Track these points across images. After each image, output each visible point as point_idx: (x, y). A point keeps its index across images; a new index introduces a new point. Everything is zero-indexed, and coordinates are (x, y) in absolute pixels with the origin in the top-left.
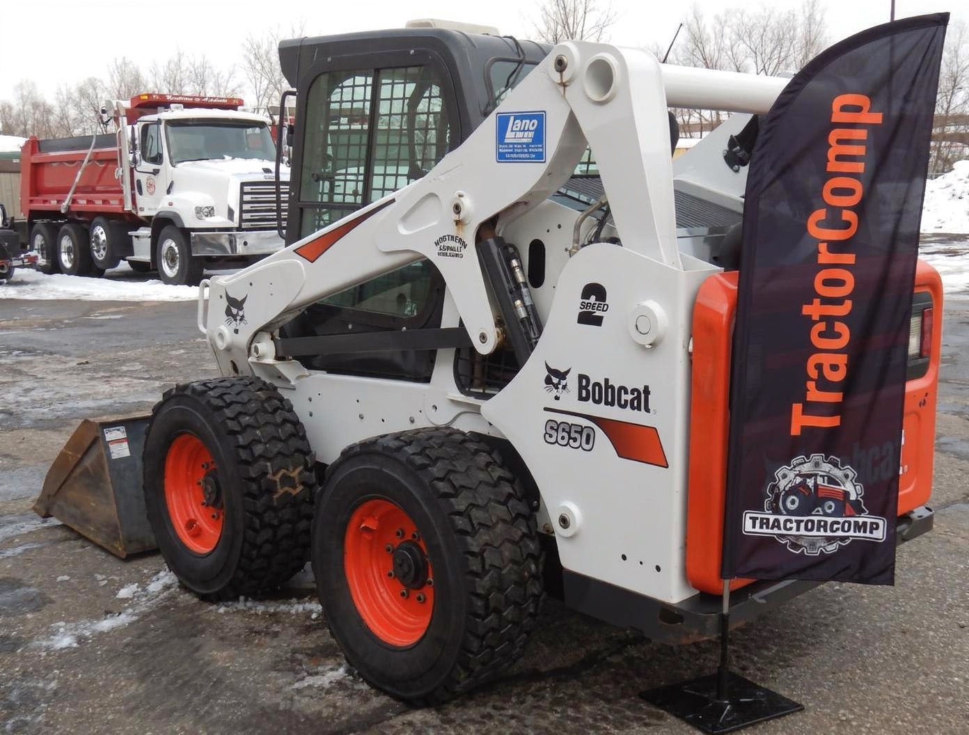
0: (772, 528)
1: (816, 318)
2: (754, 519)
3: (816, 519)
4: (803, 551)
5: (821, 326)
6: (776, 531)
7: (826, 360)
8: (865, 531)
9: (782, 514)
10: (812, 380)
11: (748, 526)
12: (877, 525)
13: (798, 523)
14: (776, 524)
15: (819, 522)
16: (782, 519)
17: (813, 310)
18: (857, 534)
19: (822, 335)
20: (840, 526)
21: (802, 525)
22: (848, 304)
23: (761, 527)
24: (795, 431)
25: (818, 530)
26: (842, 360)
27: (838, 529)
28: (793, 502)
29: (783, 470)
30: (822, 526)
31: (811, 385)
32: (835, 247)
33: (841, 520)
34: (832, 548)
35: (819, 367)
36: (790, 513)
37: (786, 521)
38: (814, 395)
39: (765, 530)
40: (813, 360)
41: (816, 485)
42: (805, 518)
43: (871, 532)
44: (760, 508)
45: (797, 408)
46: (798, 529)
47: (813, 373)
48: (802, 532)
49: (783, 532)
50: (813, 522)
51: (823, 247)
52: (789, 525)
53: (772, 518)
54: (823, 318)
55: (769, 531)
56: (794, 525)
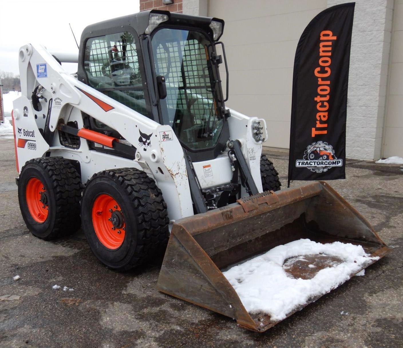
0: (306, 164)
1: (318, 101)
2: (299, 162)
3: (320, 161)
4: (316, 171)
5: (320, 104)
6: (307, 165)
7: (322, 114)
8: (336, 164)
9: (308, 160)
10: (318, 121)
11: (297, 165)
12: (340, 162)
13: (315, 162)
14: (307, 163)
15: (321, 162)
16: (309, 161)
17: (318, 99)
18: (333, 165)
19: (320, 107)
20: (328, 163)
21: (316, 163)
22: (328, 97)
23: (302, 165)
24: (313, 136)
25: (321, 164)
26: (326, 114)
27: (327, 164)
28: (312, 156)
29: (309, 146)
30: (322, 163)
31: (318, 122)
32: (323, 79)
33: (328, 161)
34: (325, 170)
35: (320, 116)
36: (311, 160)
37: (310, 162)
38: (319, 125)
39: (303, 165)
40: (318, 114)
41: (320, 150)
42: (317, 161)
43: (338, 164)
44: (302, 159)
45: (313, 129)
46: (315, 164)
47: (318, 118)
48: (316, 165)
49: (309, 165)
50: (319, 162)
51: (320, 79)
52: (311, 163)
53: (305, 161)
54: (321, 101)
55: (305, 166)
56: (313, 163)
